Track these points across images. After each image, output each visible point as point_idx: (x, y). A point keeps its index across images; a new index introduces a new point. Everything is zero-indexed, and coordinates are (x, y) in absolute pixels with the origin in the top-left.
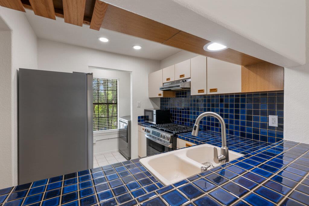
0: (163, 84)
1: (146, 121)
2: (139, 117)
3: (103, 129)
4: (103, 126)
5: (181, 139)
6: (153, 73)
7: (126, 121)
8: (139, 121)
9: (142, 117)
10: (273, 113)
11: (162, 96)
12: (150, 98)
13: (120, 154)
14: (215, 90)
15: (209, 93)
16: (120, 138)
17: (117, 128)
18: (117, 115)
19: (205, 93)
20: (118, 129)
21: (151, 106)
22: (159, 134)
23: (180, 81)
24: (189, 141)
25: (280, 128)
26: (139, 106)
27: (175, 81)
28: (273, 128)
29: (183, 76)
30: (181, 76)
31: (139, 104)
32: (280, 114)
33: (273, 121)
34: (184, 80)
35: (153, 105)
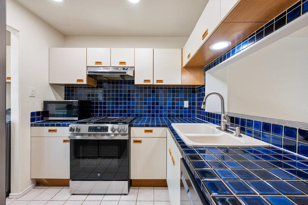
0: (87, 67)
2: (33, 114)
6: (57, 49)
8: (32, 120)
9: (38, 113)
10: (186, 100)
11: (85, 82)
12: (51, 84)
14: (161, 81)
15: (155, 83)
19: (151, 83)
21: (52, 96)
22: (106, 128)
23: (119, 68)
24: (149, 127)
25: (190, 108)
26: (32, 96)
27: (111, 67)
28: (186, 108)
29: (124, 63)
30: (121, 63)
31: (33, 91)
32: (189, 100)
33: (186, 104)
34: (126, 68)
35: (55, 95)
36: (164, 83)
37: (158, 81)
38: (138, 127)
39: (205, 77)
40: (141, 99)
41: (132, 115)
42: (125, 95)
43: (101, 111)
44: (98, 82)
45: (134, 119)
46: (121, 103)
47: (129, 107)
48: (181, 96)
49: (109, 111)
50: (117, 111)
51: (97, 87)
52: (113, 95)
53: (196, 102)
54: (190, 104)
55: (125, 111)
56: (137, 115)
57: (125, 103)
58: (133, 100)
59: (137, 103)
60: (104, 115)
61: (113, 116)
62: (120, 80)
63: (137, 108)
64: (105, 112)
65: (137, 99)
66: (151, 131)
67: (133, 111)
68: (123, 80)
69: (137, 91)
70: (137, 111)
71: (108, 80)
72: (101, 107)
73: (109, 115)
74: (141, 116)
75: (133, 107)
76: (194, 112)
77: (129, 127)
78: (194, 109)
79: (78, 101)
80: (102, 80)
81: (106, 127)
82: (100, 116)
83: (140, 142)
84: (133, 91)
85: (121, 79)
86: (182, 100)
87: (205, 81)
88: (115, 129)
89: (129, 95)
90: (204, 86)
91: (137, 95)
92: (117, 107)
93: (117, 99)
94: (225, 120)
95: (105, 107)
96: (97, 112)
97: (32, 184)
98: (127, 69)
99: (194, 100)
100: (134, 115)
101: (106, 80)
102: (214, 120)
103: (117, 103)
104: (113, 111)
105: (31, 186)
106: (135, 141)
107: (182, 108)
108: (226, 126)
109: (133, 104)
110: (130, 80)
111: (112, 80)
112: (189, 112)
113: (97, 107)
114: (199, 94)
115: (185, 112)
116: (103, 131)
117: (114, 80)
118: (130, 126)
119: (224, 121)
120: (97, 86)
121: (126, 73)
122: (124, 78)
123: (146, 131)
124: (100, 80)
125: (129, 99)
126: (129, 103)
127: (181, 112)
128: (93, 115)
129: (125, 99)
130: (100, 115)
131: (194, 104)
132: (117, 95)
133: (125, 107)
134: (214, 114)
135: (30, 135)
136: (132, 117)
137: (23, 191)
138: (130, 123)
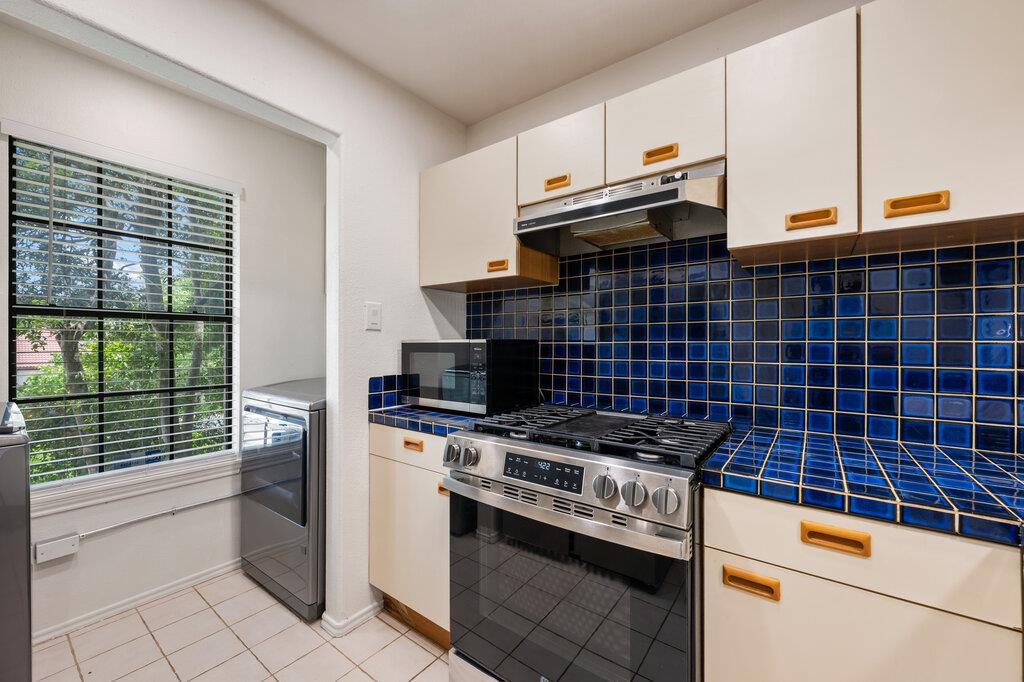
0: (520, 208)
1: (409, 401)
2: (374, 383)
3: (137, 463)
4: (135, 444)
5: (755, 495)
7: (300, 407)
8: (374, 402)
9: (389, 381)
11: (512, 271)
13: (248, 585)
14: (932, 201)
15: (876, 221)
16: (247, 499)
17: (229, 447)
18: (230, 380)
19: (845, 226)
20: (235, 448)
21: (430, 327)
22: (572, 471)
23: (644, 182)
24: (840, 510)
26: (374, 327)
27: (606, 186)
29: (668, 151)
30: (651, 156)
31: (375, 313)
34: (678, 175)
35: (437, 324)
36: (959, 212)
37: (898, 206)
38: (753, 494)
40: (767, 330)
41: (715, 408)
42: (677, 313)
43: (574, 384)
44: (562, 267)
45: (724, 437)
46: (657, 352)
47: (697, 371)
49: (605, 385)
50: (639, 388)
51: (561, 288)
52: (622, 315)
55: (677, 390)
56: (741, 413)
57: (677, 351)
58: (719, 333)
59: (743, 352)
60: (588, 401)
61: (621, 405)
62: (651, 246)
63: (741, 373)
64: (589, 385)
65: (742, 331)
66: (857, 545)
67: (719, 393)
68: (664, 244)
69: (744, 289)
70: (739, 394)
71: (600, 253)
72: (574, 367)
73: (605, 403)
74: (768, 417)
75: (719, 372)
77: (691, 484)
79: (484, 341)
80: (579, 257)
81: (573, 468)
82: (570, 402)
83: (770, 591)
84: (720, 291)
85: (658, 238)
88: (616, 489)
89: (698, 312)
91: (742, 311)
92: (639, 369)
93: (639, 333)
95: (589, 368)
96: (560, 383)
97: (372, 602)
98: (684, 177)
100: (723, 409)
101: (594, 254)
103: (639, 352)
104: (622, 387)
105: (371, 606)
106: (735, 580)
109: (719, 352)
110: (704, 238)
111: (617, 251)
113: (560, 366)
116: (561, 487)
117: (627, 249)
118: (704, 480)
120: (562, 283)
121: (676, 197)
122: (668, 233)
123: (812, 535)
124: (570, 258)
125: (697, 332)
126: (698, 352)
128: (548, 395)
129: (676, 332)
130: (573, 398)
132: (638, 315)
133: (677, 371)
135: (367, 447)
136: (710, 420)
137: (350, 619)
138: (700, 460)
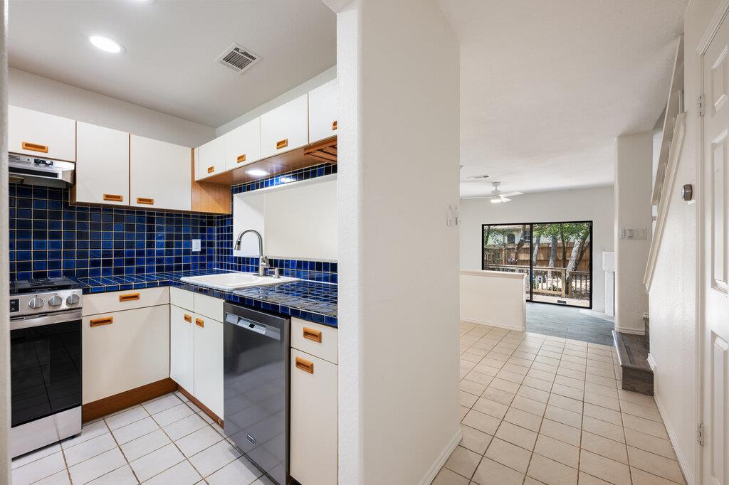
10: (196, 237)
14: (150, 201)
15: (134, 204)
19: (125, 203)
23: (22, 157)
24: (131, 289)
25: (203, 251)
28: (196, 253)
29: (43, 147)
30: (28, 146)
32: (202, 238)
33: (196, 245)
34: (48, 162)
36: (157, 205)
37: (141, 200)
38: (104, 292)
39: (232, 202)
40: (82, 236)
48: (185, 230)
53: (215, 241)
54: (203, 245)
66: (136, 297)
76: (211, 259)
78: (212, 253)
83: (109, 321)
86: (188, 238)
87: (232, 209)
90: (232, 216)
94: (263, 263)
98: (51, 164)
99: (211, 237)
102: (248, 267)
106: (94, 323)
107: (187, 252)
108: (266, 269)
112: (203, 259)
114: (222, 228)
115: (195, 259)
118: (86, 291)
119: (262, 265)
121: (57, 177)
123: (123, 299)
125: (40, 235)
127: (187, 260)
131: (211, 244)
134: (248, 259)
